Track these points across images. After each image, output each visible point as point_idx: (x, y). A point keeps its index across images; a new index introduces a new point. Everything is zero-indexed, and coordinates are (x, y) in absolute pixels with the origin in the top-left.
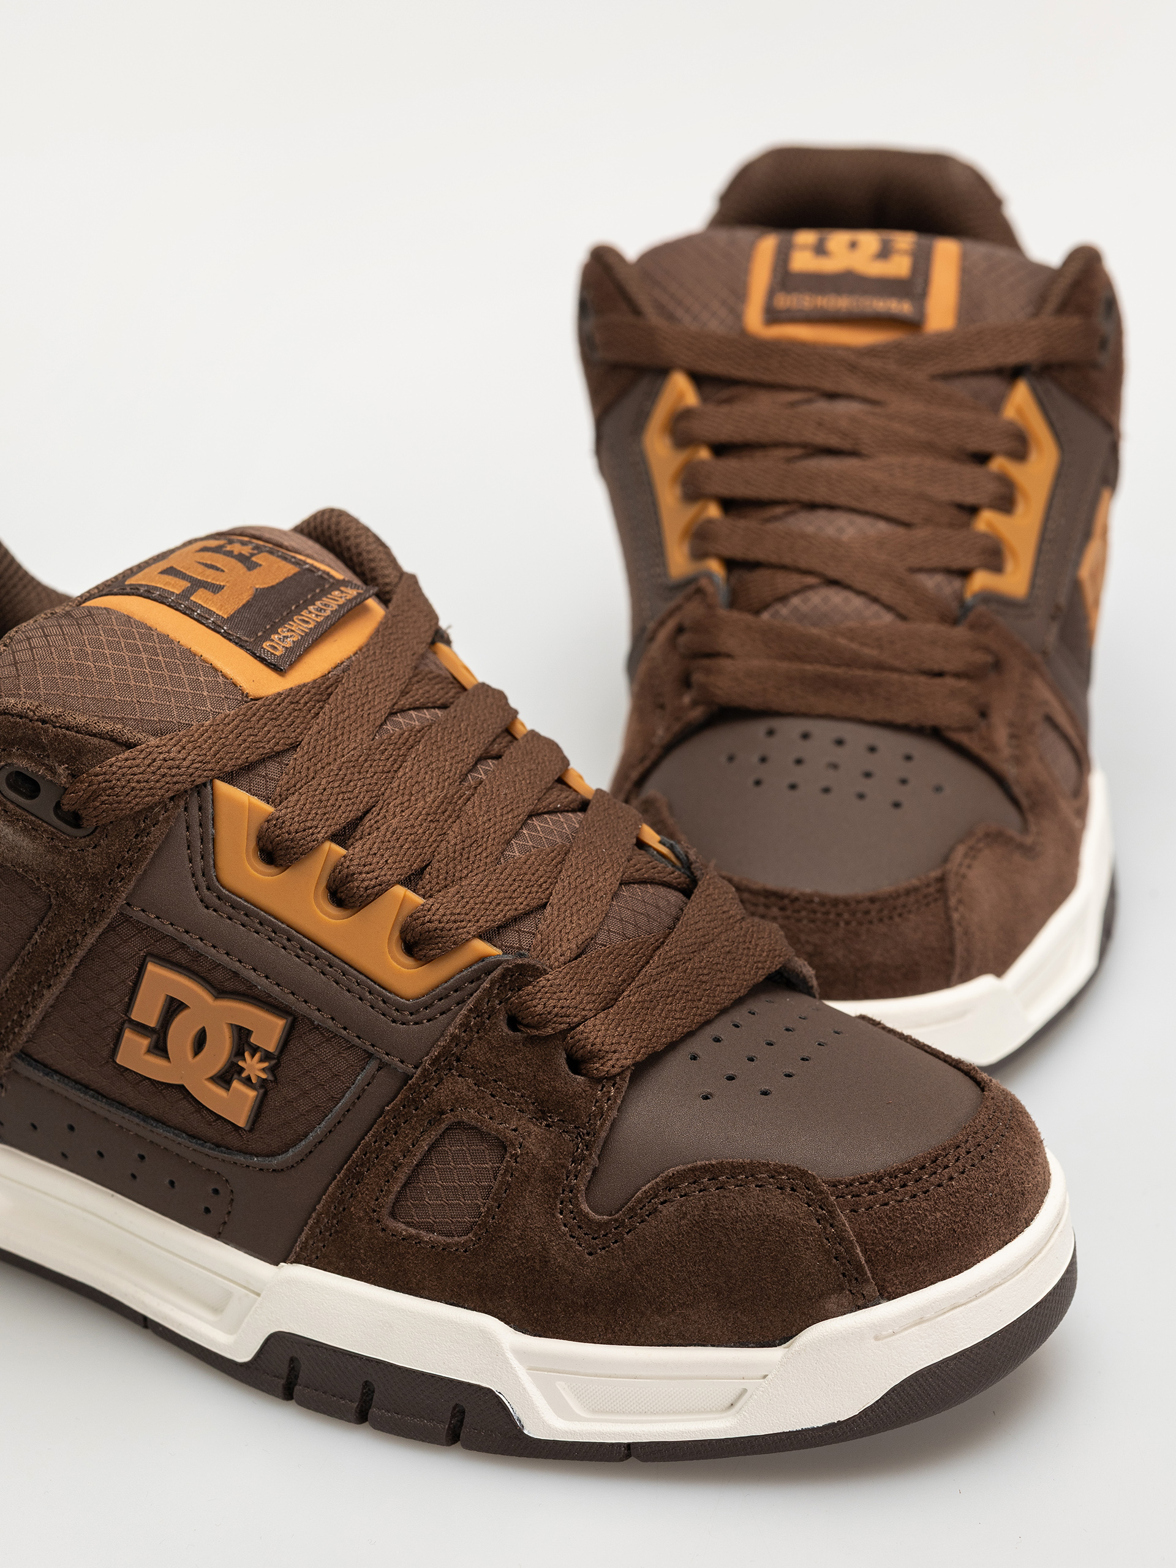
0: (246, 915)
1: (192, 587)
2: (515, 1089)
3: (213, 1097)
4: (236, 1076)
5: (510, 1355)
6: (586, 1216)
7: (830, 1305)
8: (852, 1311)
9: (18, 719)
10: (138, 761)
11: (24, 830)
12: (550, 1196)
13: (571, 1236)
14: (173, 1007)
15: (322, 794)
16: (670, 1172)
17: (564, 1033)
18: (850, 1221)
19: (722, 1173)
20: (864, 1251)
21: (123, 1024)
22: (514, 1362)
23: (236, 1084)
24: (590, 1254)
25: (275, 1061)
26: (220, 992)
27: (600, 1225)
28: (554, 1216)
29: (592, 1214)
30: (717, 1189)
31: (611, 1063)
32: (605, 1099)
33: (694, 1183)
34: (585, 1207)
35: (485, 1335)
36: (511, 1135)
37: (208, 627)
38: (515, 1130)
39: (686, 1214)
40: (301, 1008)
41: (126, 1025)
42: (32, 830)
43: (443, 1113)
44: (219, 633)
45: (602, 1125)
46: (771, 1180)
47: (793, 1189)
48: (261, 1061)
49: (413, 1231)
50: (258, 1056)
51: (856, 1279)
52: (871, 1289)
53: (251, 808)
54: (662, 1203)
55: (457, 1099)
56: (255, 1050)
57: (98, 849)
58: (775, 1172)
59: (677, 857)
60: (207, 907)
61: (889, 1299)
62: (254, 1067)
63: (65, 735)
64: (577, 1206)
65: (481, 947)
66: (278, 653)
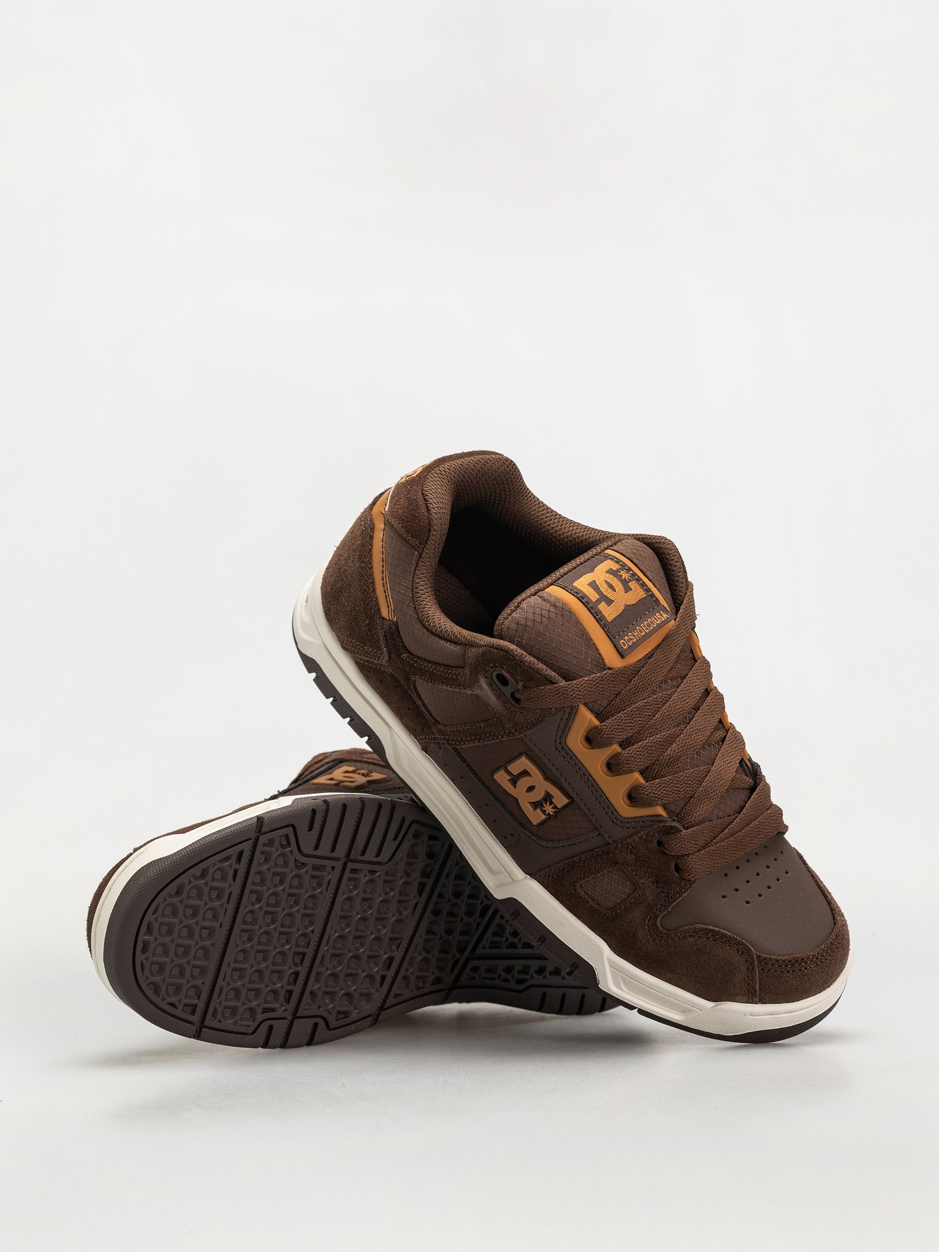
0: (571, 758)
1: (600, 598)
2: (650, 868)
3: (528, 809)
4: (540, 806)
5: (605, 959)
6: (658, 927)
7: (738, 998)
8: (745, 1003)
9: (511, 657)
10: (553, 691)
11: (496, 695)
12: (646, 913)
13: (648, 931)
14: (525, 773)
15: (621, 722)
16: (699, 926)
17: (678, 857)
18: (759, 973)
19: (718, 935)
20: (760, 986)
21: (503, 766)
22: (606, 962)
23: (538, 810)
24: (653, 941)
25: (558, 811)
26: (547, 778)
27: (661, 933)
28: (645, 921)
29: (660, 928)
30: (713, 940)
31: (692, 875)
32: (684, 887)
33: (705, 934)
34: (658, 924)
35: (599, 949)
36: (641, 885)
37: (601, 626)
38: (644, 884)
39: (697, 944)
40: (577, 800)
41: (503, 767)
42: (499, 697)
43: (618, 863)
44: (604, 630)
45: (678, 898)
46: (735, 946)
47: (742, 952)
48: (553, 808)
49: (587, 897)
50: (552, 806)
51: (752, 994)
52: (757, 999)
53: (591, 721)
54: (689, 936)
55: (625, 861)
56: (551, 803)
57: (522, 715)
58: (738, 943)
59: (753, 768)
60: (556, 749)
61: (762, 1003)
62: (549, 809)
63: (527, 670)
64: (656, 921)
65: (660, 811)
66: (625, 648)
